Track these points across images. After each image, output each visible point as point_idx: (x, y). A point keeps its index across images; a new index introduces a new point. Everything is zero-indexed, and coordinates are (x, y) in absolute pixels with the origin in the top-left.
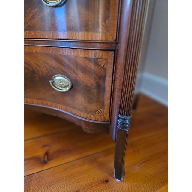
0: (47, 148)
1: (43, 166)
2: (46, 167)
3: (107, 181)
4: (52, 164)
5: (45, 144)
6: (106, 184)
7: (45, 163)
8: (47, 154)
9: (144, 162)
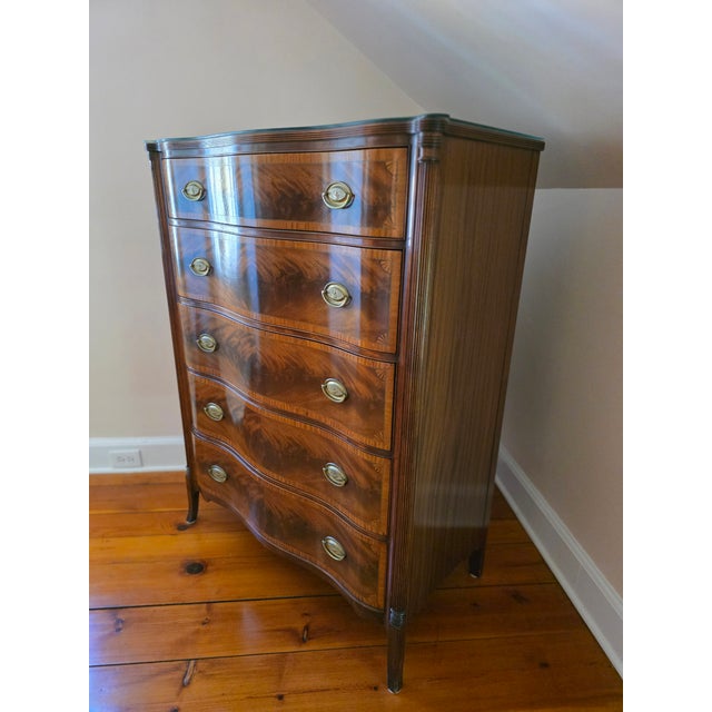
0: (308, 619)
1: (300, 646)
2: (304, 648)
3: (376, 689)
4: (313, 646)
5: (306, 612)
6: (373, 692)
7: (303, 641)
8: (307, 628)
9: (439, 679)
